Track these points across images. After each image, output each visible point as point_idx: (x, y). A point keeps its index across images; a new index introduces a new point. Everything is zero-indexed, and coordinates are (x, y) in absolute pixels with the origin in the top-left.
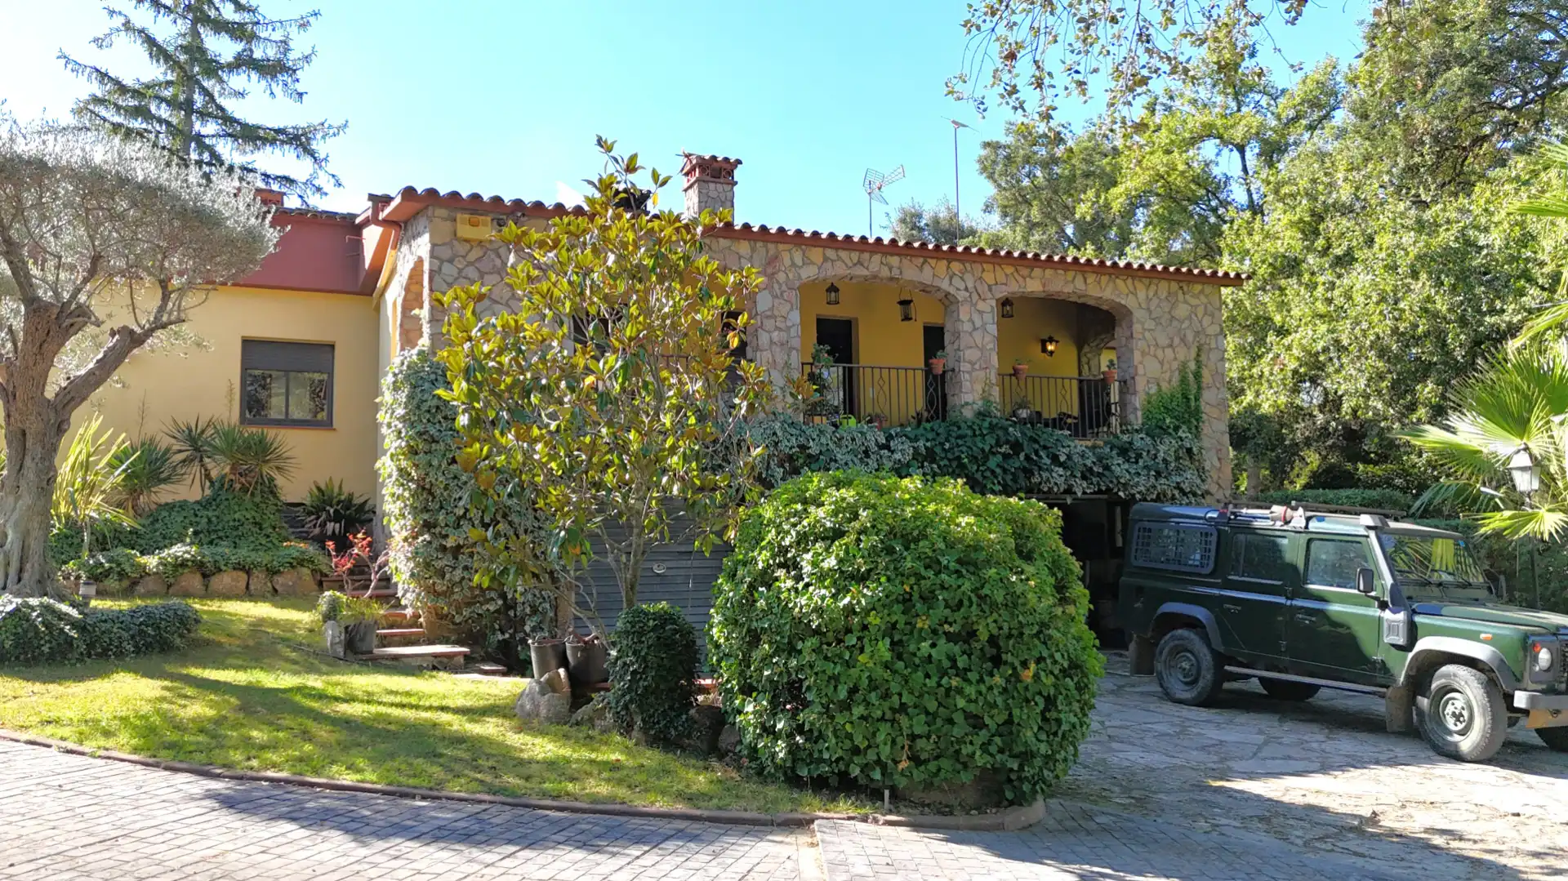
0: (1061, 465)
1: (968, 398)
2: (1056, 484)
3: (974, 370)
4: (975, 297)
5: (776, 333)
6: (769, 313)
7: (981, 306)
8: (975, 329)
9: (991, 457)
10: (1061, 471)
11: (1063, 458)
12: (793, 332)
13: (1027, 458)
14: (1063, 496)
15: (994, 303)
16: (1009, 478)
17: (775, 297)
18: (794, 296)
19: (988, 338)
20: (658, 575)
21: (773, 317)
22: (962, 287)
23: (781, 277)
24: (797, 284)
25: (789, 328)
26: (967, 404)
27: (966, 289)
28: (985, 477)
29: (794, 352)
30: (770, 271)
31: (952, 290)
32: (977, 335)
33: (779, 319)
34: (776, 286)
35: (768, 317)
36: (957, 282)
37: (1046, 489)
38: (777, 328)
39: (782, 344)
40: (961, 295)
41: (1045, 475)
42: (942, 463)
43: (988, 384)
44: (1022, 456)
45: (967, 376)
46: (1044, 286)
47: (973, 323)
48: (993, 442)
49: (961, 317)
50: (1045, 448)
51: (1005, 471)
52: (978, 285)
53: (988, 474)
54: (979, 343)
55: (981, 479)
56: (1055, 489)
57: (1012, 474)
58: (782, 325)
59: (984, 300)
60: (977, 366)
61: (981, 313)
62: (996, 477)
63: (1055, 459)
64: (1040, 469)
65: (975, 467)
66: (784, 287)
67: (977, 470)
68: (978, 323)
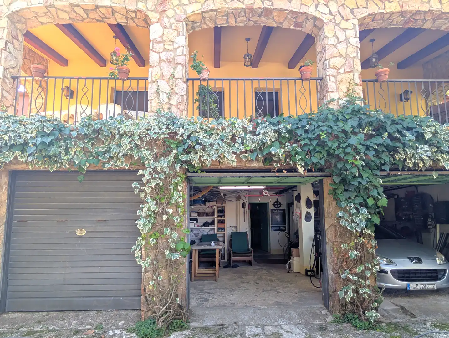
0: (426, 142)
1: (335, 96)
2: (422, 159)
3: (338, 73)
4: (338, 18)
5: (164, 53)
6: (160, 39)
7: (344, 24)
8: (339, 42)
9: (352, 136)
10: (426, 147)
11: (428, 136)
12: (179, 52)
13: (390, 136)
14: (428, 173)
15: (356, 22)
16: (371, 154)
17: (165, 27)
18: (181, 26)
19: (350, 50)
20: (80, 237)
21: (163, 42)
22: (327, 11)
23: (170, 13)
24: (183, 17)
25: (176, 49)
26: (333, 100)
27: (331, 13)
28: (346, 154)
29: (180, 67)
30: (161, 9)
31: (317, 15)
32: (342, 47)
33: (167, 43)
34: (166, 20)
35: (159, 42)
36: (321, 8)
37: (411, 165)
38: (165, 50)
39: (170, 61)
40: (325, 18)
41: (410, 151)
42: (302, 143)
43: (351, 82)
44: (385, 135)
45: (333, 79)
46: (402, 7)
47: (337, 38)
48: (355, 124)
49: (326, 34)
50: (409, 129)
51: (368, 148)
52: (341, 9)
53: (349, 150)
54: (343, 52)
55: (342, 155)
56: (421, 165)
57: (375, 150)
58: (170, 48)
59: (347, 20)
60: (342, 71)
61: (344, 29)
62: (359, 153)
63: (420, 137)
64: (404, 146)
65: (336, 145)
66: (172, 20)
67: (339, 147)
68: (342, 37)
